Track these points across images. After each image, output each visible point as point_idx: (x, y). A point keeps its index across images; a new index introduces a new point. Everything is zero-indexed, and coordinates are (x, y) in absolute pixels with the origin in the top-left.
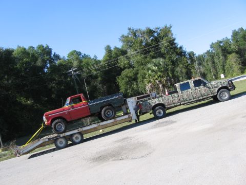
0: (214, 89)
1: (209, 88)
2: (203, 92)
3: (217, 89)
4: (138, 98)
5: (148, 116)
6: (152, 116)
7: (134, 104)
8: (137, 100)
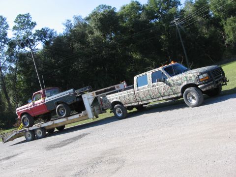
0: (176, 86)
1: (169, 85)
2: (162, 91)
3: (181, 87)
4: (97, 93)
5: (108, 114)
6: (112, 115)
7: (91, 101)
8: (96, 96)
